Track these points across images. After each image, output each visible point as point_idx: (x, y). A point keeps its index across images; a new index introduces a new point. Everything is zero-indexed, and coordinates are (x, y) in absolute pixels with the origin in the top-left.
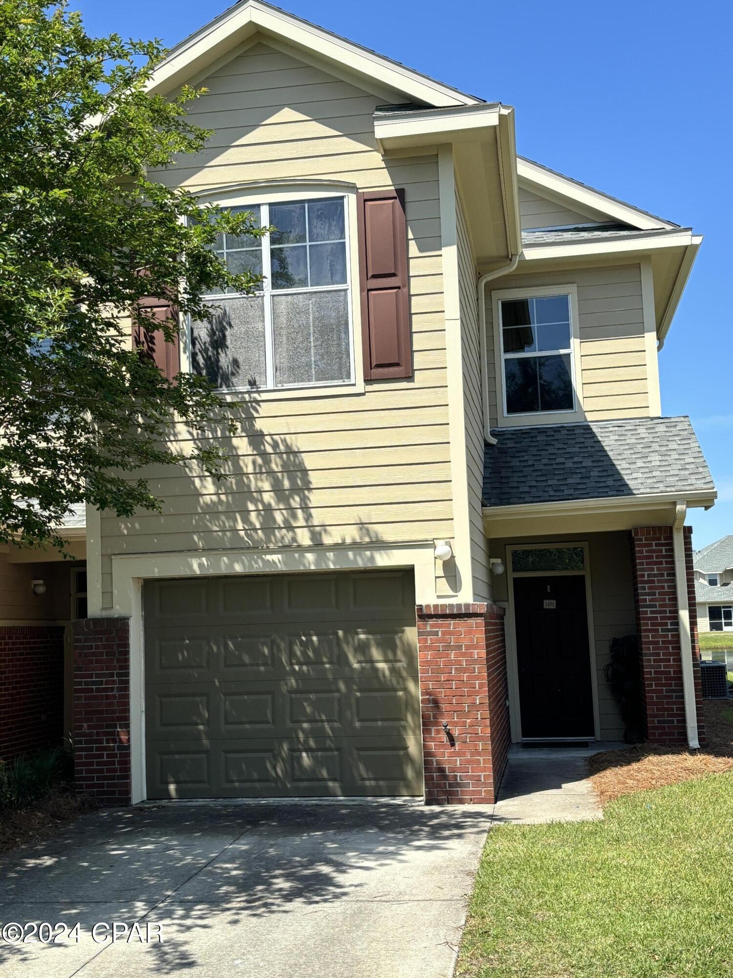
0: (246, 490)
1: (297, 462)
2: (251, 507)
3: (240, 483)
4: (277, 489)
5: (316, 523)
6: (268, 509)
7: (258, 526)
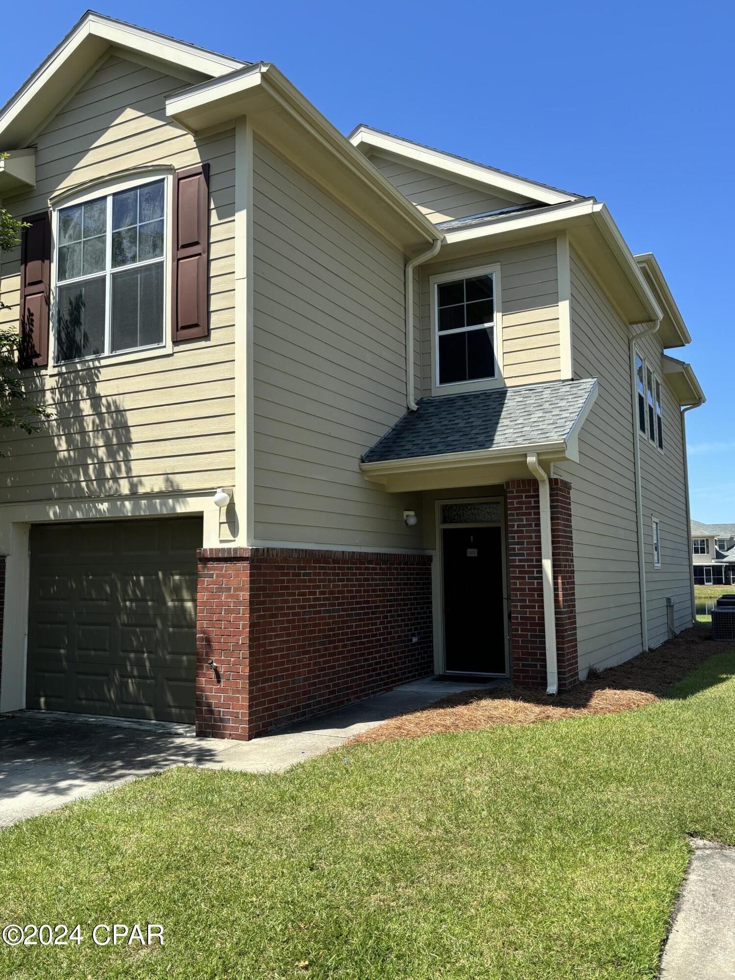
0: (87, 446)
1: (123, 421)
2: (90, 461)
3: (83, 439)
4: (108, 445)
5: (134, 475)
6: (101, 463)
7: (93, 478)
